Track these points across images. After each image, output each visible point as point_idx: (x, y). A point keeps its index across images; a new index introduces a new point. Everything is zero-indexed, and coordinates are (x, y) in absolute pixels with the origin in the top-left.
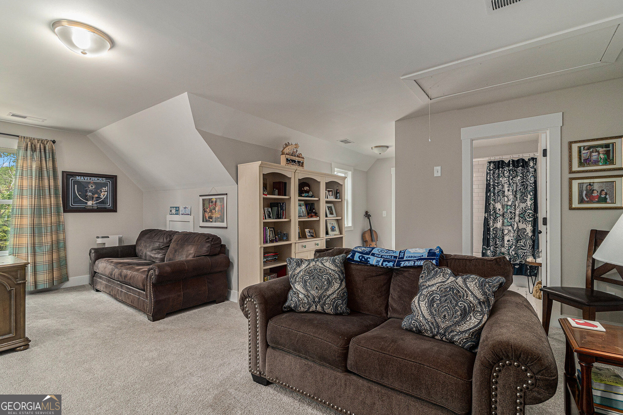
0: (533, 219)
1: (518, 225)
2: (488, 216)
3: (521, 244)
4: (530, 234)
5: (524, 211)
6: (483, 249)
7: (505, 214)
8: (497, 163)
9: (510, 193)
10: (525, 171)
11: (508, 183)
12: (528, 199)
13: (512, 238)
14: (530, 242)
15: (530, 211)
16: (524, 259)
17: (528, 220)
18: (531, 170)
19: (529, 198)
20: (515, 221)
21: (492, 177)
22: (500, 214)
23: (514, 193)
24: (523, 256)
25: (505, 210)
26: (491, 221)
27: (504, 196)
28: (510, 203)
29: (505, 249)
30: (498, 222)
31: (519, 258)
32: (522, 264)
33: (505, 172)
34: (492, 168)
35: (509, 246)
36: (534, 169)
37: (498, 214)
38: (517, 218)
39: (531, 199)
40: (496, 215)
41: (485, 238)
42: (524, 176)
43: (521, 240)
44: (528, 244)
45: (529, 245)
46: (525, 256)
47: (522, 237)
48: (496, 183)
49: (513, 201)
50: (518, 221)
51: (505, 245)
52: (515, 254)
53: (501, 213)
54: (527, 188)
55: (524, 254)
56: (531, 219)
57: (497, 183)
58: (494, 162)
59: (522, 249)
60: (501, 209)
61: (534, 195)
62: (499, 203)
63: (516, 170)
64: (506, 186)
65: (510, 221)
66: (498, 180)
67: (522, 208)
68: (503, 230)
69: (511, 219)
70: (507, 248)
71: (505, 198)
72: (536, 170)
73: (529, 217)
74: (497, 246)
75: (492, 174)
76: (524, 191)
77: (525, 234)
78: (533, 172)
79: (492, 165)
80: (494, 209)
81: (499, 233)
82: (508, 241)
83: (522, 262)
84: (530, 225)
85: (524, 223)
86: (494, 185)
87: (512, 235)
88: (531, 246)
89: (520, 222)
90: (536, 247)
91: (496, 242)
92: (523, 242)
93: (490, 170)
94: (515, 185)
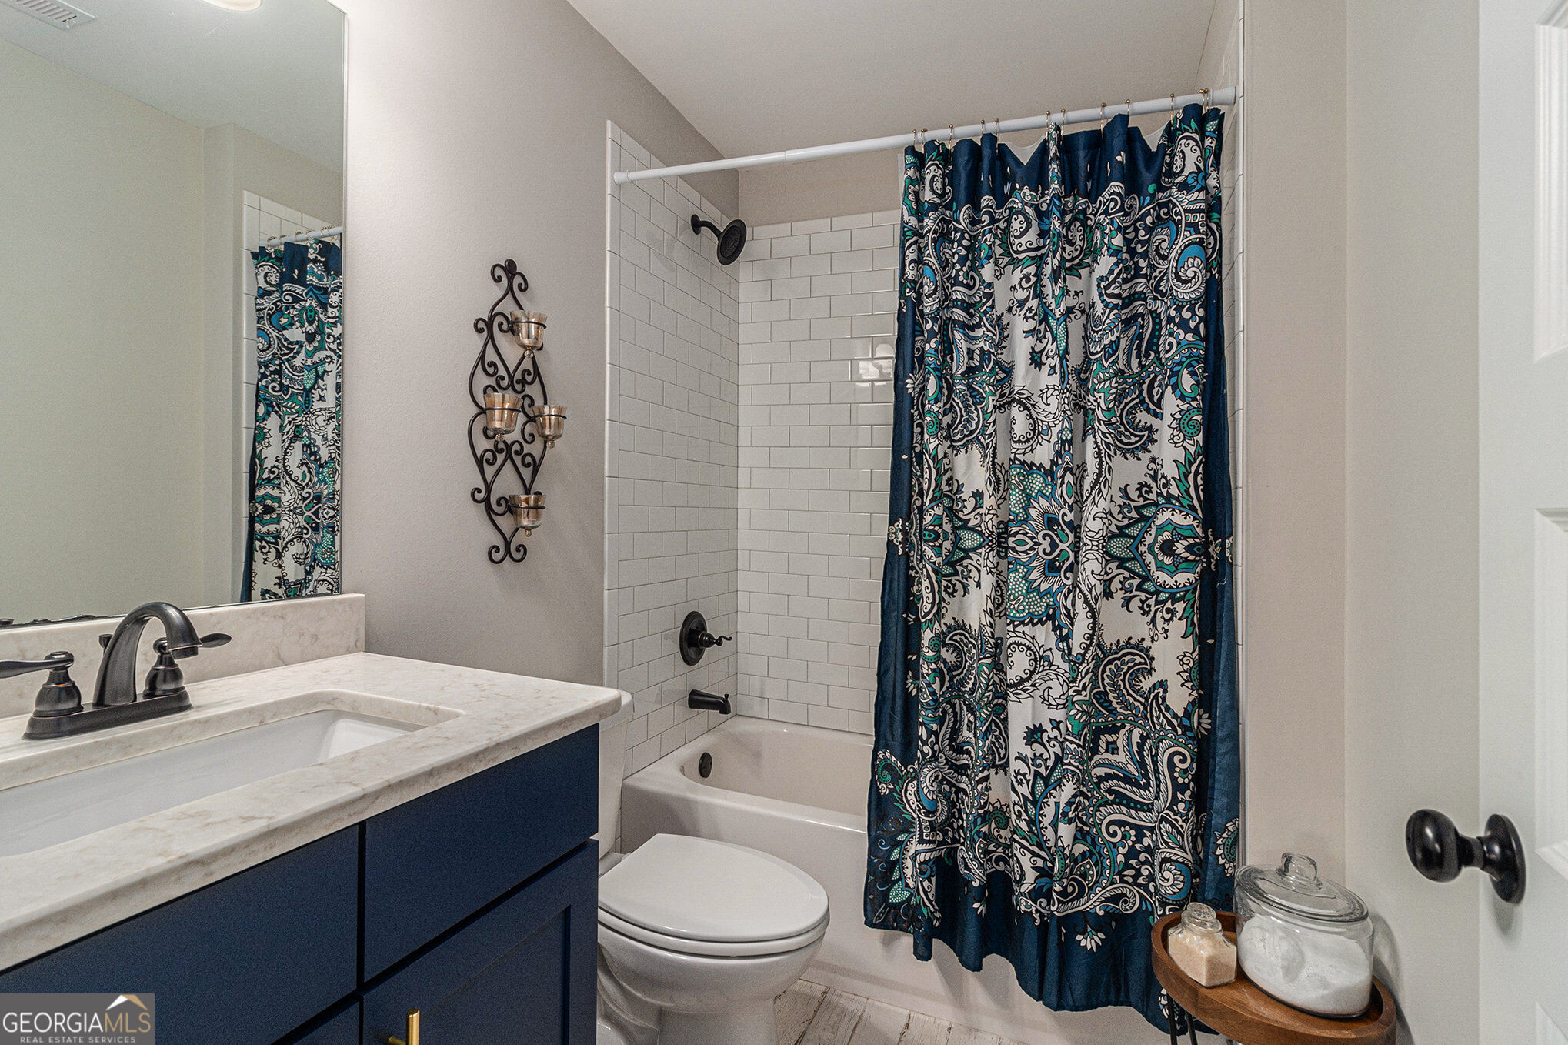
0: (1201, 576)
1: (1101, 620)
2: (905, 541)
3: (1115, 757)
4: (1179, 698)
5: (1134, 514)
6: (878, 769)
7: (1013, 530)
8: (963, 159)
9: (1047, 379)
10: (1143, 218)
11: (1033, 303)
12: (1165, 429)
13: (1059, 715)
14: (1177, 759)
15: (1178, 519)
16: (1135, 884)
17: (1163, 586)
18: (1186, 201)
19: (1168, 419)
20: (1075, 586)
21: (930, 257)
22: (980, 533)
23: (1073, 384)
24: (1132, 853)
25: (1015, 504)
26: (926, 583)
27: (1009, 403)
28: (1043, 454)
29: (1014, 798)
30: (972, 583)
31: (1100, 874)
32: (1121, 918)
33: (1017, 224)
34: (934, 192)
35: (1037, 774)
36: (1202, 195)
37: (973, 529)
38: (1091, 567)
39: (1181, 423)
40: (958, 539)
41: (889, 694)
42: (1140, 249)
43: (1115, 730)
44: (1163, 767)
45: (1174, 780)
46: (1142, 857)
47: (1126, 705)
48: (955, 303)
49: (1067, 435)
50: (1099, 588)
51: (1015, 765)
52: (1075, 839)
53: (990, 523)
54: (1153, 344)
55: (1139, 840)
56: (1182, 578)
57: (967, 307)
58: (945, 157)
59: (1122, 799)
60: (986, 496)
61: (1203, 394)
62: (976, 453)
63: (1084, 211)
64: (1020, 324)
65: (1043, 587)
66: (969, 287)
67: (1125, 492)
68: (998, 645)
69: (1052, 568)
70: (1024, 790)
71: (1017, 413)
72: (1219, 199)
73: (1168, 561)
74: (965, 760)
75: (928, 240)
76: (1135, 368)
77: (1146, 684)
78: (1200, 218)
79: (931, 171)
80: (949, 495)
81: (979, 670)
82: (1034, 735)
83: (1122, 906)
84: (1178, 627)
85: (1135, 604)
86: (947, 324)
87: (1056, 691)
88: (1183, 788)
89: (1108, 594)
90: (1219, 801)
91: (956, 731)
92: (1129, 744)
93: (919, 214)
94: (1076, 326)
